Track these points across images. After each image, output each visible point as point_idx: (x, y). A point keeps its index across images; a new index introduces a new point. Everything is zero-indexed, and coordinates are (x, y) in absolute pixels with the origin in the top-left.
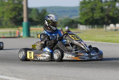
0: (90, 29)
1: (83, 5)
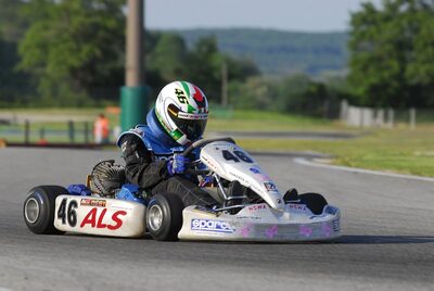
0: (390, 125)
1: (364, 28)
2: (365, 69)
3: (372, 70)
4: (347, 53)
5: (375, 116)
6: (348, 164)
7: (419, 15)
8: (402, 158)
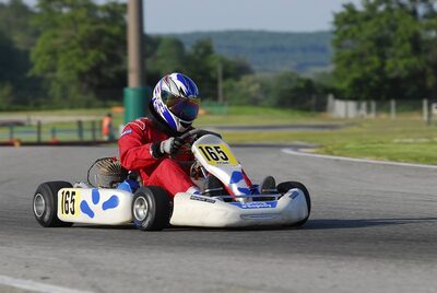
2: (348, 64)
3: (355, 66)
4: (332, 51)
5: (359, 108)
7: (396, 14)
8: (381, 145)
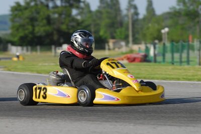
0: (29, 53)
1: (16, 12)
2: (17, 30)
3: (20, 30)
4: (10, 24)
5: (23, 49)
6: (10, 70)
7: (39, 7)
8: (33, 66)
